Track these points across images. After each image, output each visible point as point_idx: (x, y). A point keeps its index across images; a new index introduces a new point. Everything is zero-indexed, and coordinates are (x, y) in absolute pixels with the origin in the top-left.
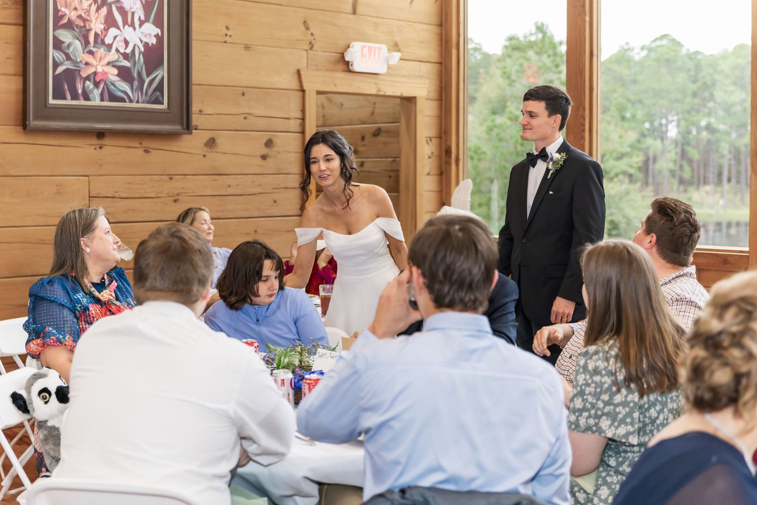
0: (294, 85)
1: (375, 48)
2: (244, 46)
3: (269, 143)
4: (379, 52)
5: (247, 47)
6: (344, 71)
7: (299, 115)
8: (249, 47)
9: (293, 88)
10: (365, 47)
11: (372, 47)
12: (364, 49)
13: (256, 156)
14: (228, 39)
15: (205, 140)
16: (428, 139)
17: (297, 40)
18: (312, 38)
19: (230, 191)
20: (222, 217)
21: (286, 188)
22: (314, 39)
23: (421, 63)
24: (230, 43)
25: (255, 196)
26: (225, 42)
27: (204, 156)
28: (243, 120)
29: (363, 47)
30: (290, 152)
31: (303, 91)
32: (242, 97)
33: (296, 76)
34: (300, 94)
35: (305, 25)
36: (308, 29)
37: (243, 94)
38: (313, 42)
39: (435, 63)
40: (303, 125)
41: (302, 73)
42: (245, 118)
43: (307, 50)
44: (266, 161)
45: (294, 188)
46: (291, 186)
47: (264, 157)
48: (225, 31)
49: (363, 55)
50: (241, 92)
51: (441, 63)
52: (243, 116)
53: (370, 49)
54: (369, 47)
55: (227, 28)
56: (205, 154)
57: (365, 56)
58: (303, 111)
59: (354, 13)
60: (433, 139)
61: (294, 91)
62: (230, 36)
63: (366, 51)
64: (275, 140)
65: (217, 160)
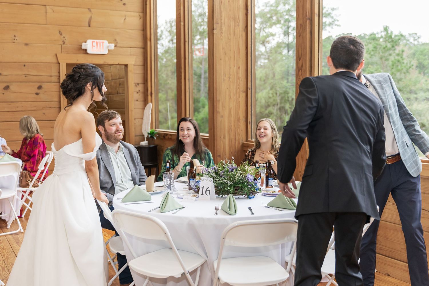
0: (54, 60)
1: (100, 42)
2: (24, 44)
3: (40, 87)
4: (103, 45)
5: (26, 45)
6: (83, 53)
7: (57, 74)
8: (27, 45)
9: (53, 62)
10: (94, 42)
11: (98, 42)
12: (94, 43)
13: (32, 93)
14: (15, 41)
15: (3, 87)
16: (137, 84)
17: (55, 40)
18: (64, 39)
19: (18, 109)
20: (14, 120)
21: (50, 108)
22: (65, 39)
23: (131, 48)
24: (16, 43)
25: (33, 112)
26: (14, 43)
27: (3, 94)
28: (25, 77)
29: (93, 42)
30: (53, 91)
31: (59, 63)
32: (24, 67)
33: (55, 57)
34: (58, 65)
35: (60, 33)
36: (61, 35)
37: (25, 66)
38: (65, 41)
39: (140, 48)
40: (59, 79)
41: (58, 55)
42: (26, 76)
43: (61, 45)
44: (39, 95)
45: (55, 108)
46: (54, 107)
47: (37, 94)
48: (14, 38)
49: (93, 46)
50: (23, 65)
51: (144, 48)
52: (25, 75)
53: (97, 43)
54: (96, 42)
55: (15, 36)
56: (4, 93)
57: (94, 46)
58: (59, 73)
59: (89, 26)
60: (140, 84)
61: (54, 64)
62: (17, 40)
63: (95, 44)
64: (43, 86)
65: (10, 96)
